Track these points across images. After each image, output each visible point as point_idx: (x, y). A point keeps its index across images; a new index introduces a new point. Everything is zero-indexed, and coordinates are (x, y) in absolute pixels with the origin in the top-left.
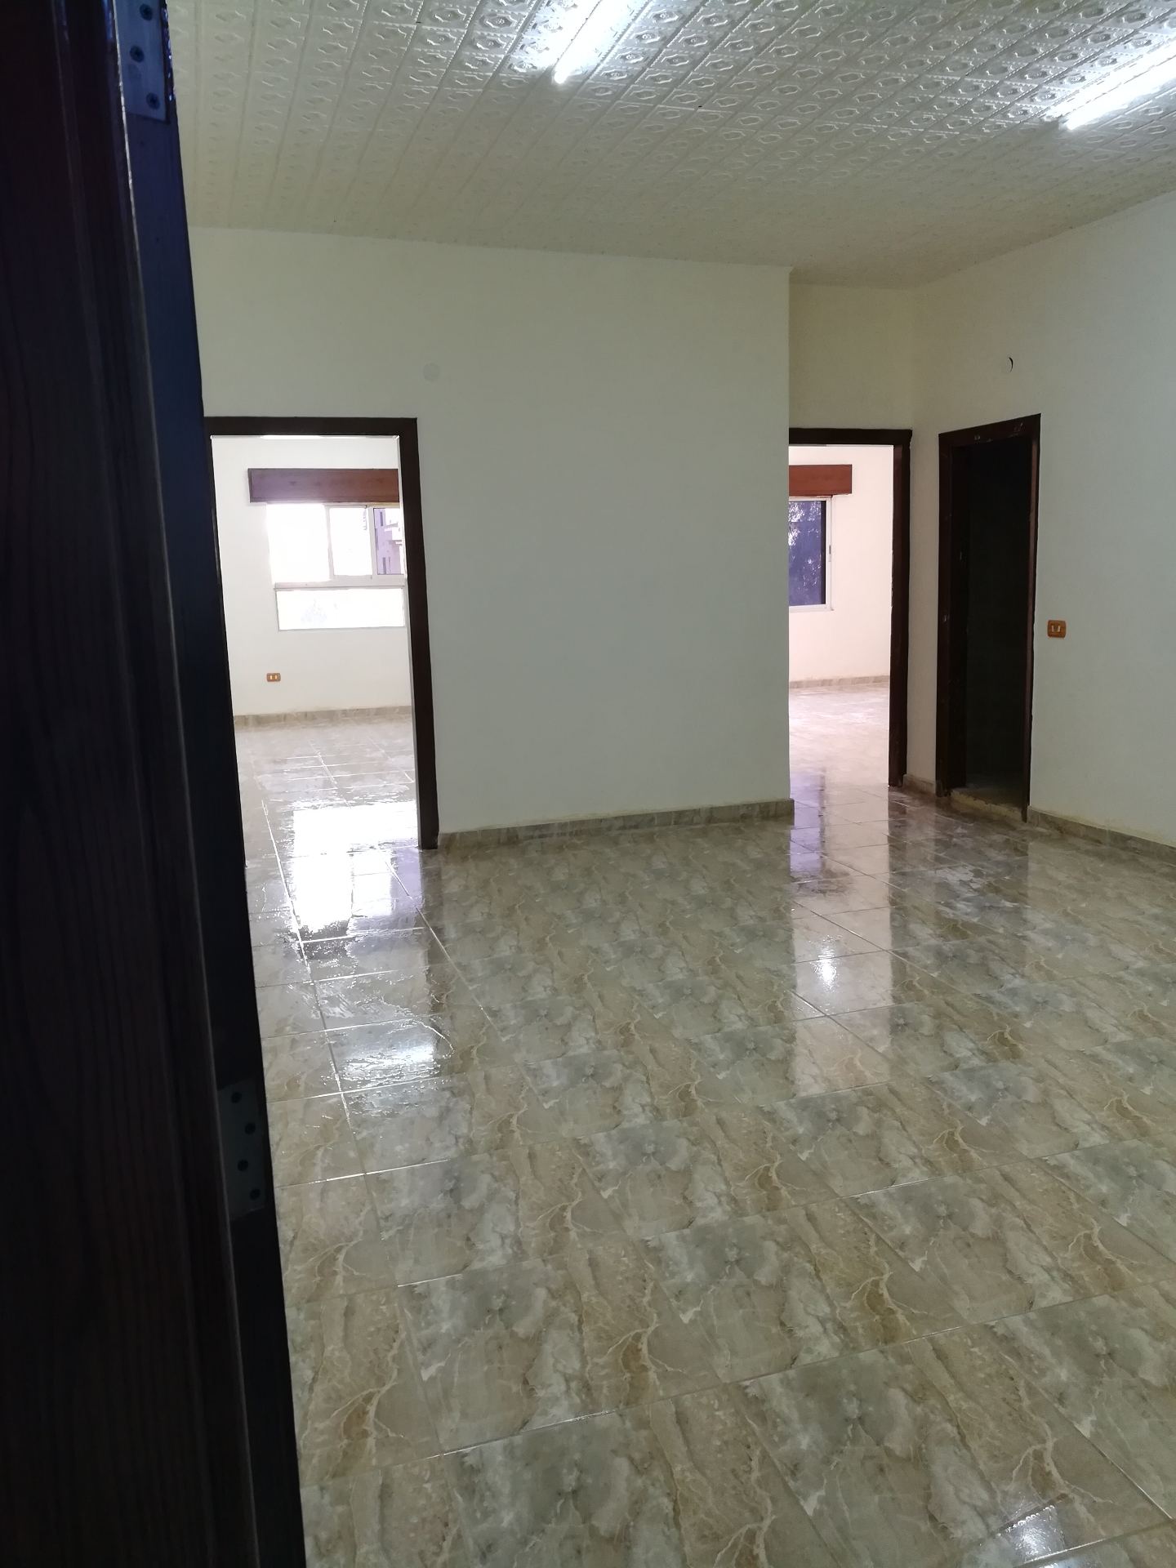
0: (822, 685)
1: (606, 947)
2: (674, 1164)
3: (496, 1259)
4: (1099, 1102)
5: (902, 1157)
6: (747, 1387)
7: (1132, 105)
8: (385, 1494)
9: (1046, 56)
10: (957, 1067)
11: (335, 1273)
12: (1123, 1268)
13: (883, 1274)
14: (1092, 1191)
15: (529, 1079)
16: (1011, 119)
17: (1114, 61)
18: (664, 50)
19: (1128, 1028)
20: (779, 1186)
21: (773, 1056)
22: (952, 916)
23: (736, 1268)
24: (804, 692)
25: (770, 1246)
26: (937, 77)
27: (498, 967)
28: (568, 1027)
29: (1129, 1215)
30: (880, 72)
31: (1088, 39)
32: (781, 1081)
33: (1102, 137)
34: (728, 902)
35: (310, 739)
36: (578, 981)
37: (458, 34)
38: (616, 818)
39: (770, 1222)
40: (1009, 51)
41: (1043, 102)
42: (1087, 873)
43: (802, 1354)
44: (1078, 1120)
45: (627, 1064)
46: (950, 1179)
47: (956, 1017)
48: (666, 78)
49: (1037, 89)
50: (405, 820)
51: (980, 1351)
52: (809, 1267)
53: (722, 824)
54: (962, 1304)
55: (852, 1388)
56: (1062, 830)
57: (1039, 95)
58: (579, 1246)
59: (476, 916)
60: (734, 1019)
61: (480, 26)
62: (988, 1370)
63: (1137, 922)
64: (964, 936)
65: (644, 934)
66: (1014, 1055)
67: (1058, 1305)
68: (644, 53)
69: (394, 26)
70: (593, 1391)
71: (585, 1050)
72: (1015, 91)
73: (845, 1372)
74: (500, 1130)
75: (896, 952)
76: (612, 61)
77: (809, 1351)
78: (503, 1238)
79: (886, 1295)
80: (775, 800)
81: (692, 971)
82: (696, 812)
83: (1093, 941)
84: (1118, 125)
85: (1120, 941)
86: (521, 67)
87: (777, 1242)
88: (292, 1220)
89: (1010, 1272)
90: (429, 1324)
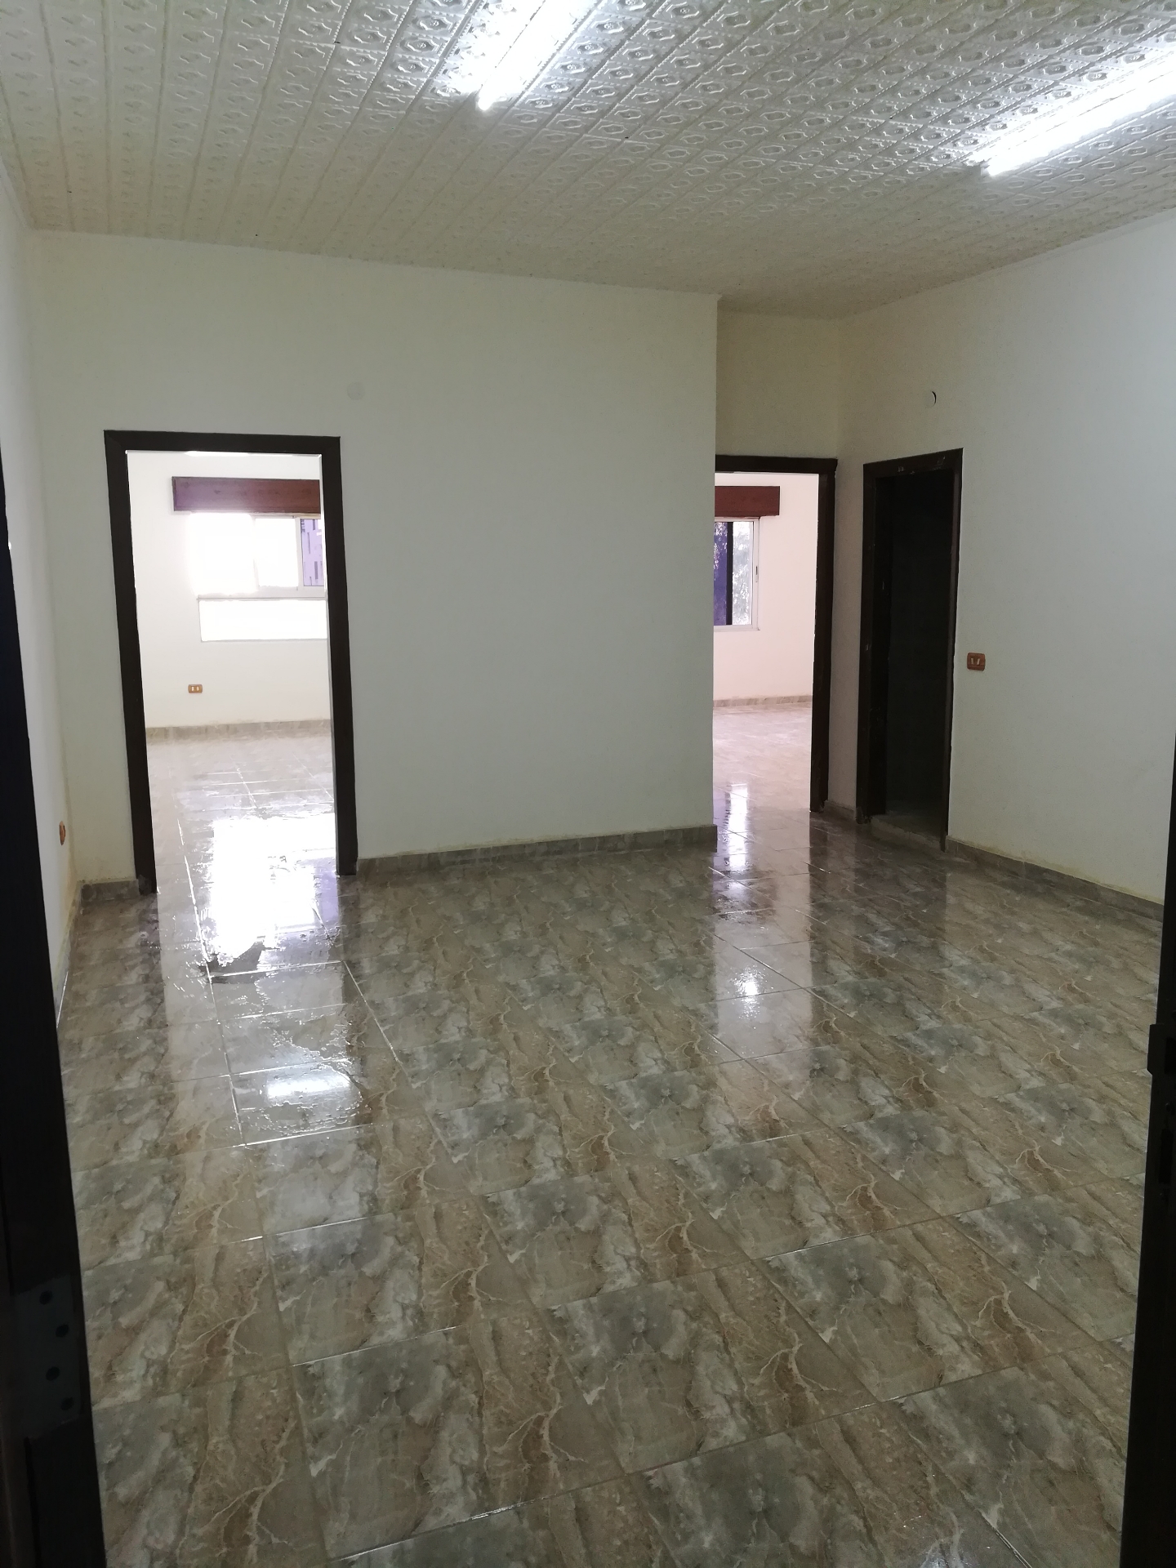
0: (748, 704)
1: (524, 983)
2: (584, 1225)
3: (396, 1333)
4: (1011, 1154)
5: (815, 1216)
6: (650, 1478)
7: (1051, 155)
9: (969, 103)
10: (871, 1116)
11: (225, 1352)
12: (1032, 1337)
13: (792, 1347)
14: (1002, 1252)
15: (438, 1130)
16: (935, 163)
17: (1035, 110)
18: (590, 81)
19: (1041, 1074)
20: (690, 1248)
21: (688, 1104)
22: (870, 951)
23: (643, 1340)
24: (731, 710)
25: (679, 1315)
26: (861, 119)
27: (412, 1005)
28: (482, 1071)
29: (1039, 1277)
30: (805, 111)
31: (1010, 89)
32: (695, 1132)
33: (1023, 183)
34: (649, 935)
35: (230, 752)
36: (494, 1021)
37: (379, 56)
38: (540, 843)
39: (680, 1288)
40: (932, 96)
41: (967, 147)
42: (1003, 907)
43: (708, 1439)
44: (990, 1173)
45: (540, 1113)
46: (862, 1239)
47: (872, 1061)
48: (591, 108)
49: (959, 134)
50: (327, 845)
51: (889, 1432)
52: (718, 1339)
53: (646, 850)
54: (872, 1379)
55: (759, 1477)
56: (981, 862)
57: (962, 139)
58: (483, 1316)
59: (393, 949)
60: (650, 1065)
61: (402, 50)
62: (895, 1454)
63: (1050, 959)
64: (881, 974)
65: (563, 969)
66: (929, 1103)
67: (967, 1379)
68: (569, 84)
69: (312, 45)
70: (490, 1486)
71: (498, 1098)
72: (938, 136)
73: (752, 1458)
74: (406, 1187)
75: (814, 990)
76: (537, 90)
77: (716, 1435)
78: (404, 1308)
79: (795, 1370)
80: (698, 825)
81: (610, 1010)
82: (620, 837)
83: (1008, 980)
84: (1038, 172)
85: (1035, 981)
86: (444, 91)
87: (686, 1311)
88: (184, 1290)
89: (920, 1343)
90: (321, 1410)
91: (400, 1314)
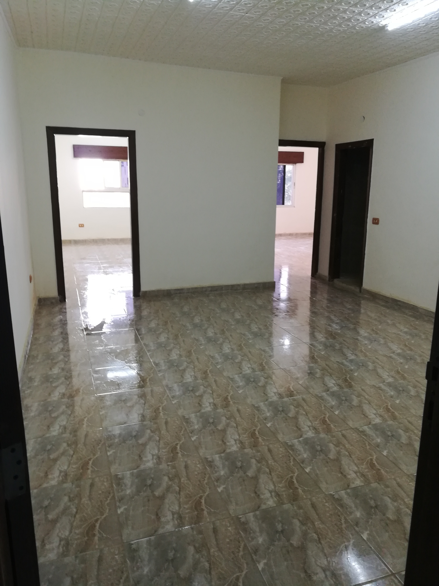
0: (289, 236)
1: (201, 338)
2: (220, 427)
3: (150, 464)
4: (379, 406)
5: (305, 426)
6: (241, 518)
7: (413, 22)
8: (100, 560)
10: (328, 391)
11: (88, 469)
12: (383, 472)
13: (295, 473)
14: (374, 442)
15: (168, 391)
16: (367, 24)
17: (407, 4)
19: (392, 377)
20: (259, 437)
21: (260, 384)
22: (330, 330)
23: (240, 469)
24: (283, 238)
25: (253, 461)
26: (339, 7)
27: (160, 346)
28: (184, 370)
30: (317, 4)
32: (262, 394)
33: (401, 33)
34: (248, 322)
35: (94, 248)
36: (190, 352)
39: (254, 451)
41: (379, 19)
42: (382, 314)
43: (262, 505)
44: (371, 413)
45: (205, 386)
46: (322, 435)
47: (329, 370)
49: (377, 13)
50: (129, 286)
51: (328, 505)
52: (267, 470)
53: (248, 290)
54: (323, 485)
55: (280, 519)
56: (375, 297)
57: (378, 15)
58: (182, 460)
59: (153, 325)
60: (247, 369)
62: (330, 513)
63: (398, 334)
64: (334, 338)
65: (216, 334)
66: (350, 386)
67: (358, 487)
70: (182, 519)
71: (190, 380)
72: (369, 14)
73: (278, 512)
74: (155, 412)
75: (310, 344)
77: (265, 504)
78: (153, 455)
79: (295, 482)
80: (268, 281)
81: (232, 349)
82: (238, 285)
83: (382, 341)
84: (408, 29)
85: (392, 342)
87: (256, 460)
88: (73, 446)
89: (342, 473)
90: (122, 490)
91: (151, 458)
